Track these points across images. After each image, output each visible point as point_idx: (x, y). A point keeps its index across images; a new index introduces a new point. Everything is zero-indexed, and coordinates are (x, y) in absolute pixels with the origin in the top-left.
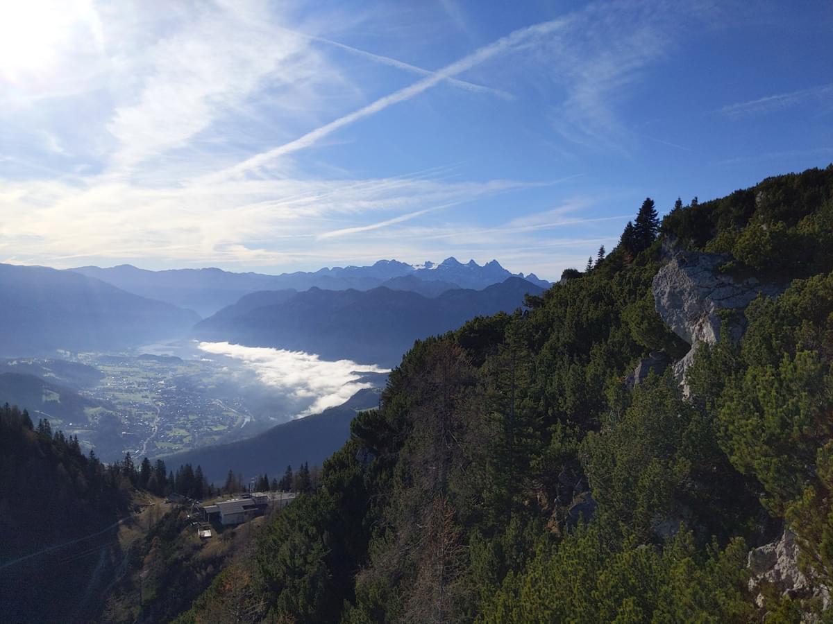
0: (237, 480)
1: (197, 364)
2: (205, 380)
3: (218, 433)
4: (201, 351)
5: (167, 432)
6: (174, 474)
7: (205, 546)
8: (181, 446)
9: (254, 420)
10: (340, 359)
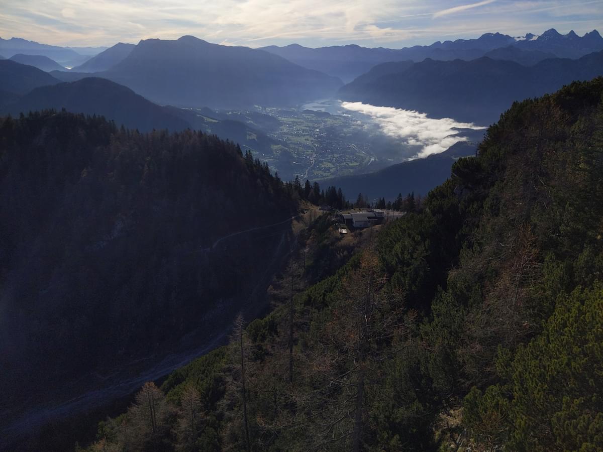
0: (364, 200)
1: (340, 118)
2: (345, 130)
3: (353, 167)
4: (343, 108)
5: (320, 164)
6: (325, 192)
7: (343, 239)
8: (329, 174)
9: (377, 160)
10: (444, 118)
